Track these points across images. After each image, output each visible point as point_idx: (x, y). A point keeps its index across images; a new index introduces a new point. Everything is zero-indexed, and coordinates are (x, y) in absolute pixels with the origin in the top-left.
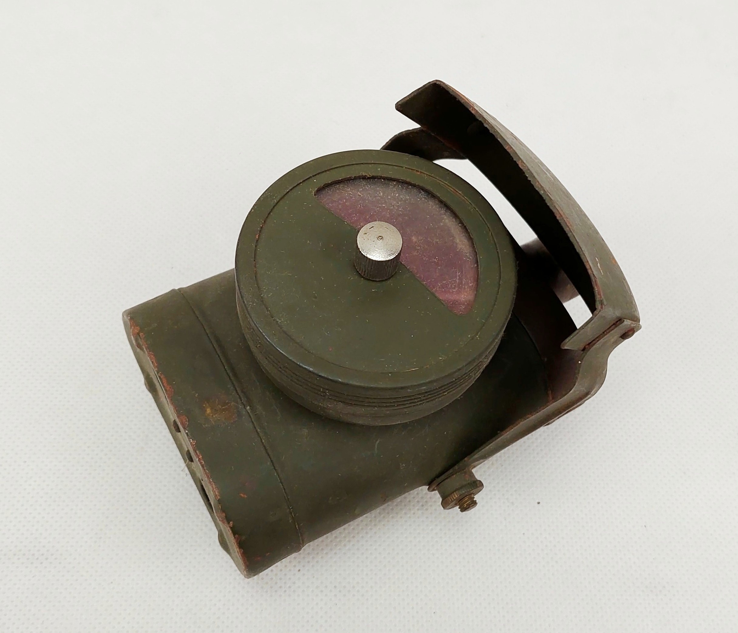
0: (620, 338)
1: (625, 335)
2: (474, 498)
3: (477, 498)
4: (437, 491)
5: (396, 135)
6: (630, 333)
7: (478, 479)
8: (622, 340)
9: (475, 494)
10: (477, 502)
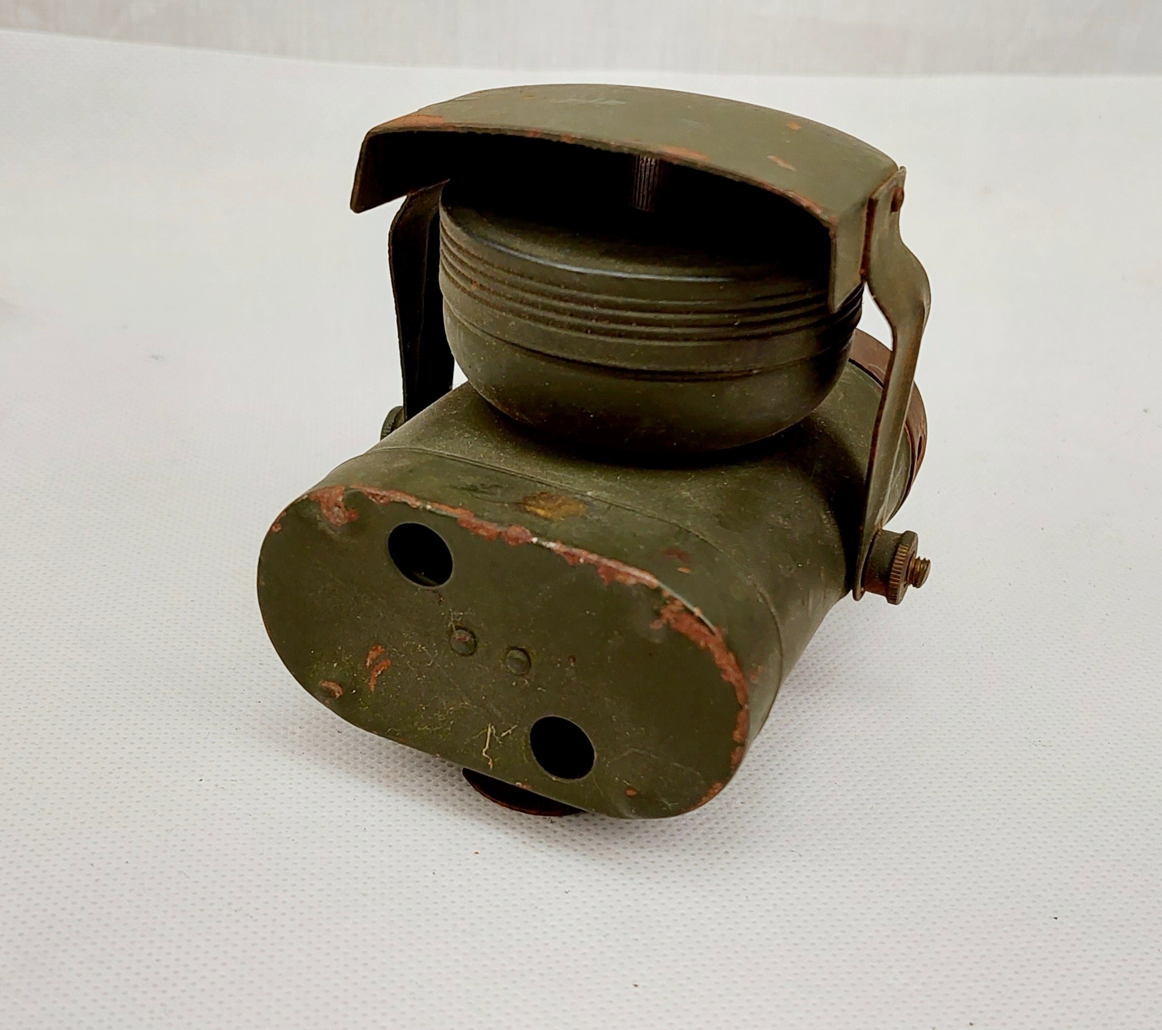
0: (893, 213)
1: (896, 204)
2: (919, 558)
3: (921, 554)
4: (867, 593)
5: (390, 232)
6: (899, 193)
7: (902, 532)
8: (897, 213)
9: (915, 552)
10: (927, 559)
